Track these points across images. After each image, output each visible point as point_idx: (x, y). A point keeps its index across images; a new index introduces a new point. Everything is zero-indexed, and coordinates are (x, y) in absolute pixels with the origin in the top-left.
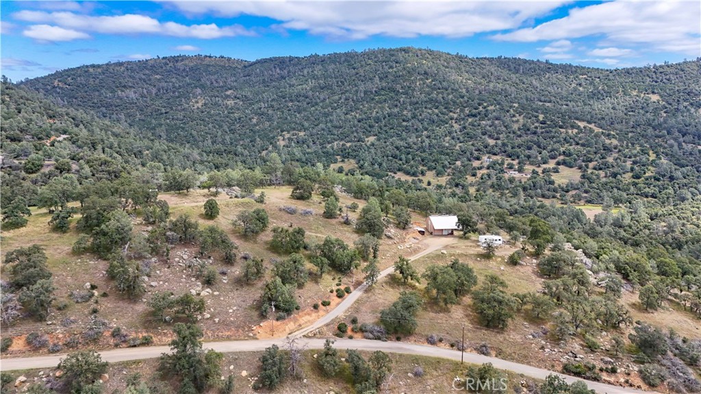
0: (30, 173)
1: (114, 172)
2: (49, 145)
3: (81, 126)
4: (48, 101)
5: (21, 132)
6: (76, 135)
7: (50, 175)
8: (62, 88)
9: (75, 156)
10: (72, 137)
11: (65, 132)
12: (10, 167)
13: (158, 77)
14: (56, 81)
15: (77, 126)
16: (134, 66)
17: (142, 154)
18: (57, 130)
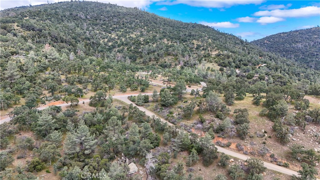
0: (248, 79)
1: (284, 82)
2: (258, 68)
3: (273, 60)
4: (261, 49)
5: (248, 62)
6: (270, 64)
7: (256, 81)
8: (267, 44)
9: (267, 73)
10: (268, 65)
11: (265, 63)
12: (242, 76)
13: (316, 36)
14: (266, 41)
15: (271, 60)
16: (304, 32)
17: (300, 75)
18: (262, 62)
